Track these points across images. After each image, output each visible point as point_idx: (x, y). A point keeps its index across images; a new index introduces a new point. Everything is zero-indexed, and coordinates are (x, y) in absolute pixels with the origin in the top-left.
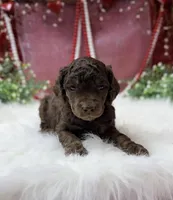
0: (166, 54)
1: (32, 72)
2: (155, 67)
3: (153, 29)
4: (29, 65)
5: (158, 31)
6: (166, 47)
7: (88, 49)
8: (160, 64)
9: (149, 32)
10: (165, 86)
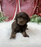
0: (37, 12)
1: (4, 14)
2: (34, 15)
3: (35, 6)
4: (4, 12)
5: (36, 7)
6: (37, 11)
7: (19, 10)
8: (35, 15)
9: (33, 7)
10: (36, 20)
